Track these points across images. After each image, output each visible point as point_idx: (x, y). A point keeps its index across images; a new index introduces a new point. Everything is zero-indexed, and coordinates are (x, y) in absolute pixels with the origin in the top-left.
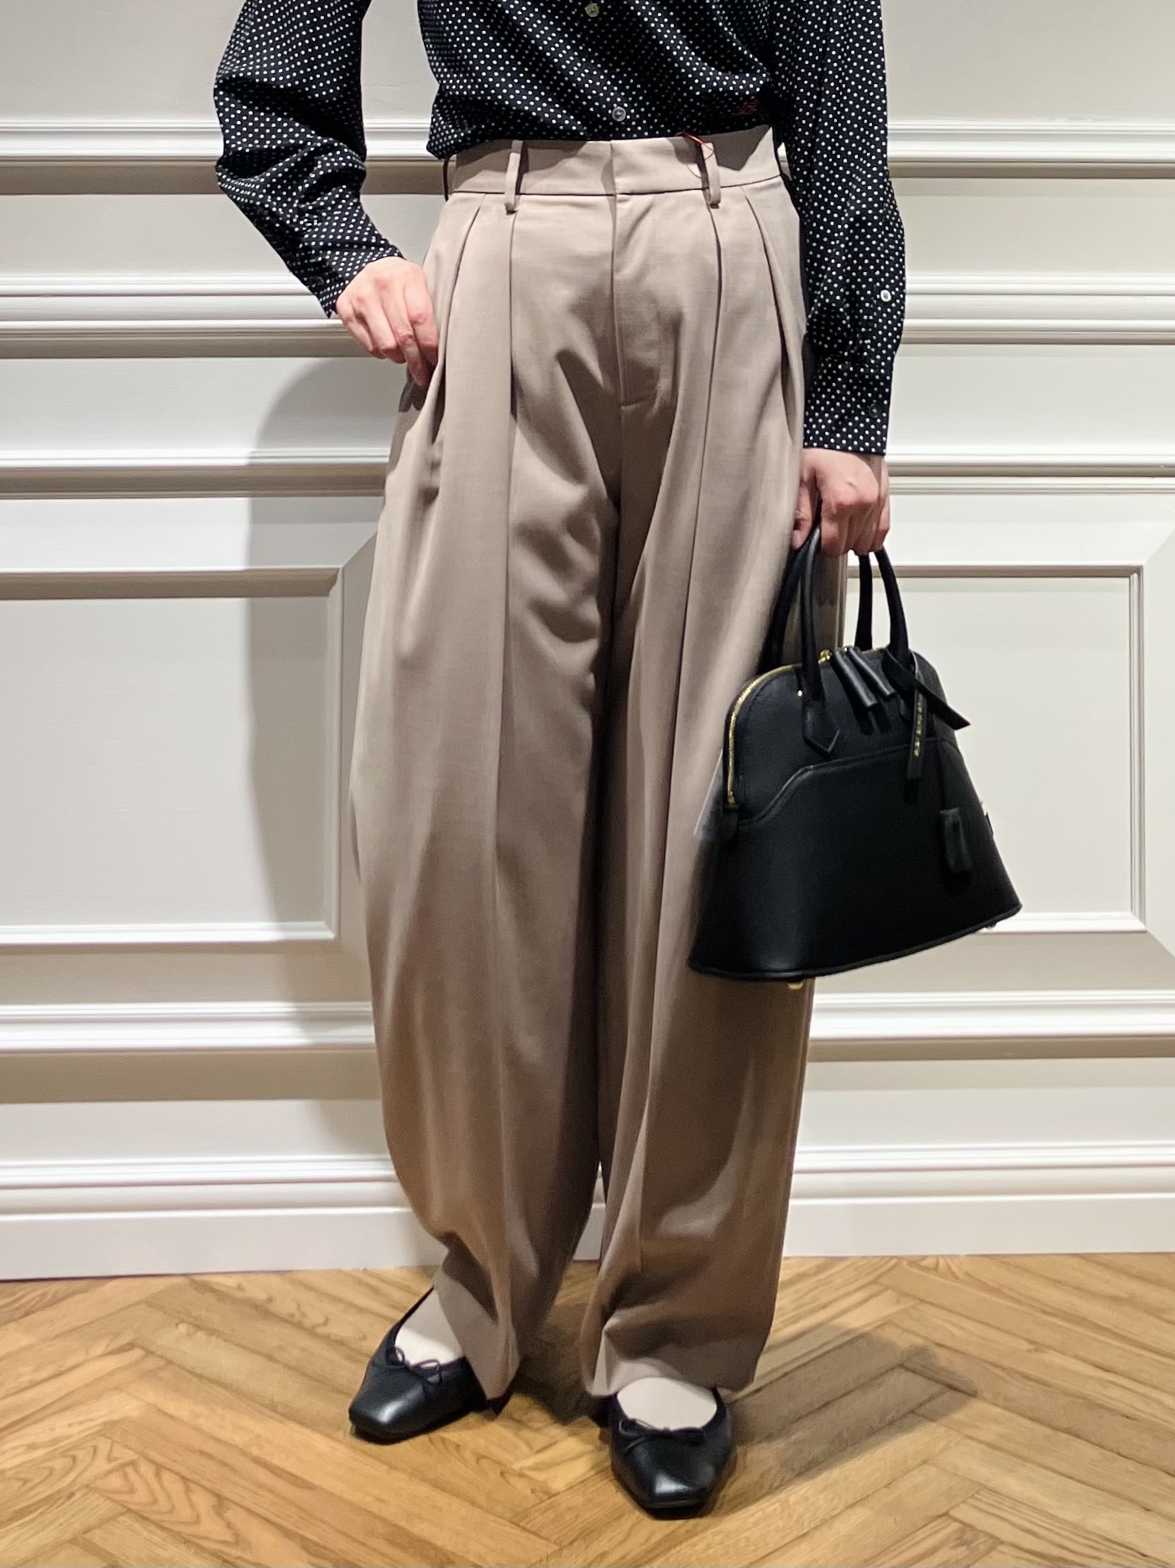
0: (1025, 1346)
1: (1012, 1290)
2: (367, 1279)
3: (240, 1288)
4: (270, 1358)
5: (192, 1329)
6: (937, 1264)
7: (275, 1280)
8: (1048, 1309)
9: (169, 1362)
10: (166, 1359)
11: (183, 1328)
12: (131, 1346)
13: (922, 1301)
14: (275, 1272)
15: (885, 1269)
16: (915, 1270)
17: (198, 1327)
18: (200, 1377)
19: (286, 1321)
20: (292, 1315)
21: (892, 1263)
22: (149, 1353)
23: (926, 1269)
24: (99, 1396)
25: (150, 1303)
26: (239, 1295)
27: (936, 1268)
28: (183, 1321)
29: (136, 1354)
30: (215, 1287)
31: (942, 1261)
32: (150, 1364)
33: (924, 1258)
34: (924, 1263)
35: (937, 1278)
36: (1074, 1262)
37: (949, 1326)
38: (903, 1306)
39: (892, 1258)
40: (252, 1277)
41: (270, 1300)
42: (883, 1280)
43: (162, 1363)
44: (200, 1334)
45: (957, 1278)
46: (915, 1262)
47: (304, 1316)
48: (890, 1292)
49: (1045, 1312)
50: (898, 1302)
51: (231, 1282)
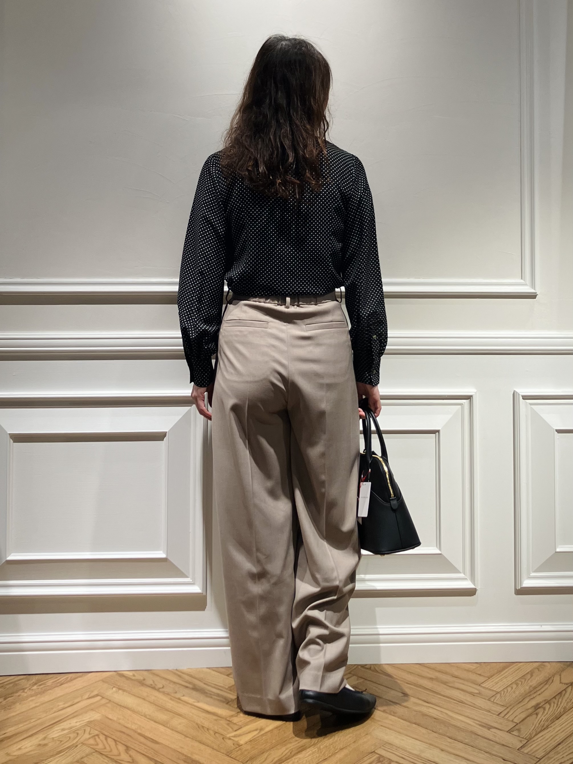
0: (401, 695)
1: (396, 676)
2: (177, 672)
3: (134, 676)
4: (144, 699)
5: (117, 690)
6: (371, 667)
7: (145, 673)
8: (408, 682)
9: (110, 701)
10: (108, 700)
11: (114, 689)
12: (97, 695)
13: (366, 679)
14: (145, 670)
15: (354, 668)
16: (363, 669)
17: (119, 689)
18: (121, 706)
19: (149, 687)
20: (152, 685)
21: (355, 667)
22: (103, 698)
23: (367, 668)
24: (86, 712)
25: (104, 681)
26: (133, 678)
27: (370, 669)
28: (114, 687)
29: (99, 698)
30: (125, 675)
31: (372, 667)
32: (104, 701)
33: (366, 665)
34: (367, 667)
35: (371, 672)
36: (417, 666)
37: (374, 688)
38: (359, 681)
39: (355, 665)
40: (137, 672)
41: (144, 680)
42: (352, 673)
43: (108, 701)
44: (120, 691)
45: (378, 672)
46: (363, 666)
47: (156, 685)
48: (354, 677)
49: (407, 683)
50: (357, 680)
51: (131, 674)
